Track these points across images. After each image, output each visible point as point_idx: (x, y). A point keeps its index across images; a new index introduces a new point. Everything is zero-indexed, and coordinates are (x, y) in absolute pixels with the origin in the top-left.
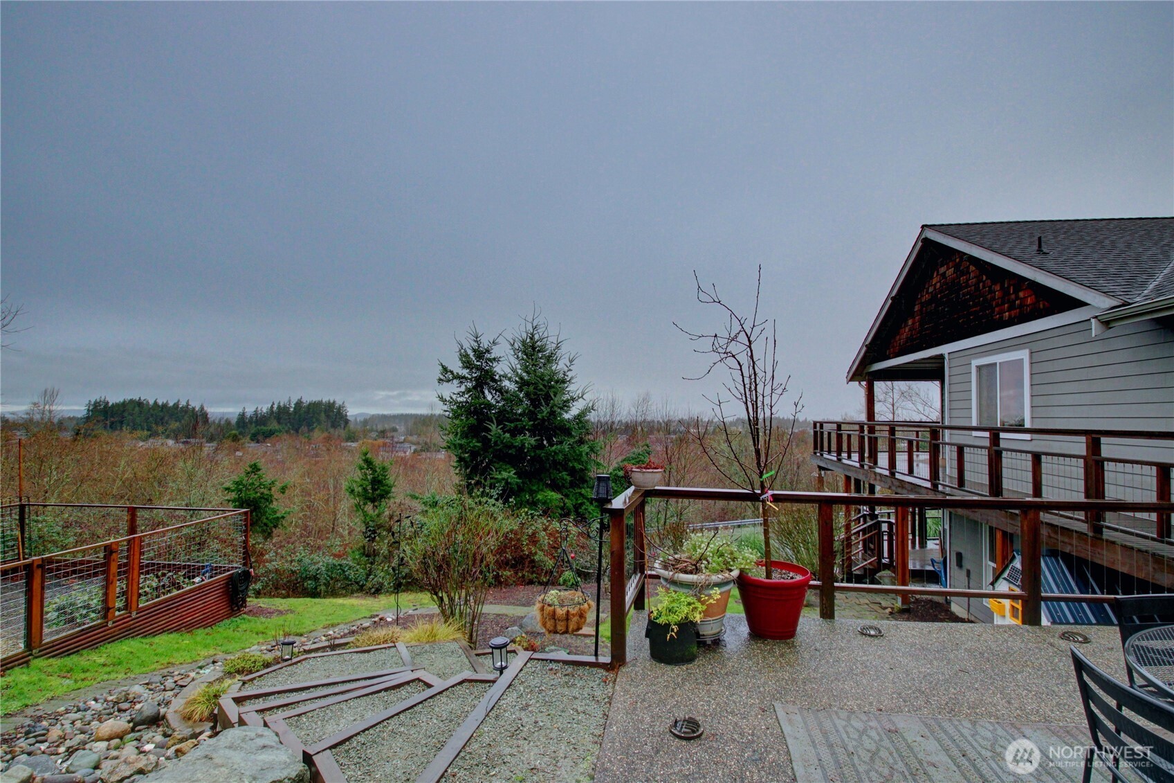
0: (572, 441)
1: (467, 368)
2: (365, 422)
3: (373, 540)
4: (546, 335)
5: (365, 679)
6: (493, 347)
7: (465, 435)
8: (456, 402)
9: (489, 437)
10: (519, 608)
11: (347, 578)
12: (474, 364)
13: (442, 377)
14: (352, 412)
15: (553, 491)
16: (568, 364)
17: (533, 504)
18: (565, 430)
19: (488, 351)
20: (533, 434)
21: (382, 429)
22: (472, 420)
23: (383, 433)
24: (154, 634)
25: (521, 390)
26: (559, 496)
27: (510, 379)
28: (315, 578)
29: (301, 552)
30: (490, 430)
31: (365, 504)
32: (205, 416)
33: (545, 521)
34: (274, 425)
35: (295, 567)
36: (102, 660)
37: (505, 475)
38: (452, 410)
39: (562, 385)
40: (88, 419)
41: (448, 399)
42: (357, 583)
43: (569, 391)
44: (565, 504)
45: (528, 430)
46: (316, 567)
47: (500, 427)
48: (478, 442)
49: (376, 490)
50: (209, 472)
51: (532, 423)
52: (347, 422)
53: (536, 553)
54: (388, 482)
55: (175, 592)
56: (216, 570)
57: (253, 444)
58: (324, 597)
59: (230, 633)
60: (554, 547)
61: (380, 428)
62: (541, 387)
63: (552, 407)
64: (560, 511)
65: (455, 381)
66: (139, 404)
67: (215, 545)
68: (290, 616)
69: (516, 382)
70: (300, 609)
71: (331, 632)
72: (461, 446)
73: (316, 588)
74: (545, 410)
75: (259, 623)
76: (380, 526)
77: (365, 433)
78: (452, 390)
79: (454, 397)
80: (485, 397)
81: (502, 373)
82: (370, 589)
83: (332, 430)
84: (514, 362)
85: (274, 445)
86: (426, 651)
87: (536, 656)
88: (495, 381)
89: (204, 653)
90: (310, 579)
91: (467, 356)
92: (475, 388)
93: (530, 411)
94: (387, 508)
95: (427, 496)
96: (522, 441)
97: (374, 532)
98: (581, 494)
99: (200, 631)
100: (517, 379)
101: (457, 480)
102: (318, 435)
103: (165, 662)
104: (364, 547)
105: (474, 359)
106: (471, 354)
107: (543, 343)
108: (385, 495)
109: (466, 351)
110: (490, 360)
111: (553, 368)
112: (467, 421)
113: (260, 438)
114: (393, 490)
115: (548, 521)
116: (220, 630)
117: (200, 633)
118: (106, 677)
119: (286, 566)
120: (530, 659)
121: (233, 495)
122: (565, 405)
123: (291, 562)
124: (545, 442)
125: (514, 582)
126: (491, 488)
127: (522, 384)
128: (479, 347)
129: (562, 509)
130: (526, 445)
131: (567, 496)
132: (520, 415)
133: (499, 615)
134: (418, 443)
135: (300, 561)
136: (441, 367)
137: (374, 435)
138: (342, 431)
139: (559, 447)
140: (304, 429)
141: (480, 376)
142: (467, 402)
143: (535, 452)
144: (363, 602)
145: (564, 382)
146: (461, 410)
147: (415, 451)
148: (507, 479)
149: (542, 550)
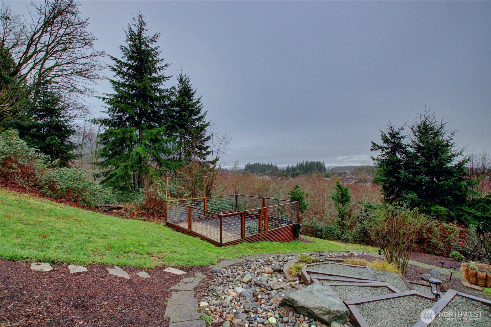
0: (453, 179)
1: (386, 143)
2: (332, 170)
3: (343, 219)
4: (434, 121)
5: (357, 279)
6: (401, 131)
7: (386, 175)
8: (380, 160)
9: (400, 176)
10: (426, 264)
11: (333, 233)
12: (390, 141)
13: (373, 148)
14: (327, 165)
15: (441, 206)
16: (450, 136)
17: (429, 212)
18: (449, 172)
19: (398, 133)
20: (427, 175)
21: (340, 172)
22: (390, 168)
23: (340, 174)
24: (273, 241)
25: (418, 152)
26: (446, 209)
27: (411, 147)
28: (321, 231)
29: (315, 220)
30: (401, 173)
31: (339, 204)
32: (276, 168)
33: (437, 222)
34: (298, 171)
35: (313, 225)
36: (260, 246)
37: (410, 196)
38: (379, 163)
39: (446, 148)
40: (246, 170)
41: (376, 158)
42: (338, 236)
43: (451, 151)
44: (450, 214)
45: (424, 173)
46: (321, 227)
47: (407, 171)
48: (393, 179)
49: (343, 198)
50: (280, 188)
51: (426, 169)
52: (325, 169)
53: (432, 238)
54: (348, 195)
55: (277, 228)
56: (289, 222)
57: (292, 178)
58: (325, 239)
59: (294, 245)
60: (444, 237)
61: (339, 172)
62: (432, 149)
63: (440, 160)
64: (446, 217)
65: (379, 150)
66: (258, 164)
67: (287, 213)
68: (314, 244)
69: (416, 148)
70: (317, 242)
71: (331, 254)
72: (384, 180)
73: (321, 235)
74: (435, 162)
75: (304, 244)
76: (346, 214)
77: (333, 174)
78: (378, 154)
79: (379, 157)
80: (396, 157)
81: (406, 144)
82: (343, 240)
83: (319, 173)
84: (414, 138)
85: (298, 179)
86: (382, 274)
87: (460, 293)
88: (403, 148)
89: (288, 251)
90: (319, 231)
91: (386, 137)
92: (391, 152)
93: (425, 163)
94: (348, 206)
95: (365, 203)
96: (420, 179)
97: (343, 216)
98: (461, 209)
99: (285, 243)
100: (416, 146)
101: (382, 196)
102: (314, 175)
103: (277, 251)
104: (339, 222)
105: (390, 138)
106: (388, 136)
107: (432, 126)
108: (348, 201)
109: (385, 135)
110: (400, 138)
111: (440, 139)
112: (387, 168)
113: (295, 176)
114: (351, 199)
115: (439, 222)
116: (292, 244)
117: (286, 244)
118: (262, 252)
119: (310, 224)
120: (457, 295)
121: (290, 196)
122: (450, 159)
123: (312, 223)
124: (435, 180)
125: (418, 250)
126: (402, 202)
127: (419, 149)
128: (393, 132)
129: (448, 216)
130: (423, 181)
131: (451, 210)
132: (418, 165)
133: (414, 266)
134: (356, 179)
135: (315, 223)
136: (372, 144)
137: (336, 175)
138: (323, 173)
139: (445, 182)
140: (309, 172)
141: (394, 146)
142: (386, 159)
143: (429, 184)
144: (342, 245)
145: (447, 146)
146: (382, 163)
147: (355, 182)
148: (412, 198)
149: (436, 237)
